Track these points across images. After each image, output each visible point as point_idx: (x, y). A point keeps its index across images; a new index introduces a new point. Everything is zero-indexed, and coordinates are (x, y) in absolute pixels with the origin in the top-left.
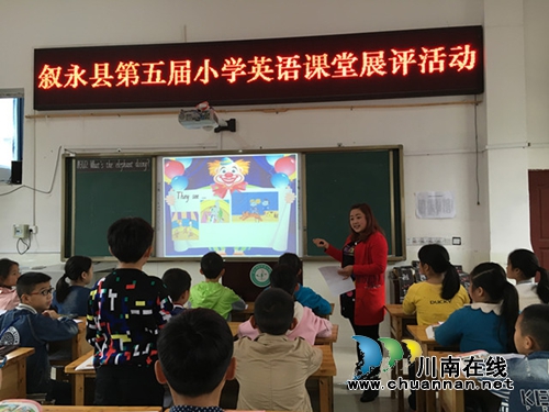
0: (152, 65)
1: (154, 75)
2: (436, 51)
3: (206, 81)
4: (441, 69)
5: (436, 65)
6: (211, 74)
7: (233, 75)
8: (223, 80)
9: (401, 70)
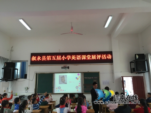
0: (53, 57)
1: (54, 58)
2: (104, 55)
3: (64, 59)
4: (106, 58)
5: (105, 58)
6: (64, 58)
7: (69, 58)
8: (67, 59)
9: (99, 58)
